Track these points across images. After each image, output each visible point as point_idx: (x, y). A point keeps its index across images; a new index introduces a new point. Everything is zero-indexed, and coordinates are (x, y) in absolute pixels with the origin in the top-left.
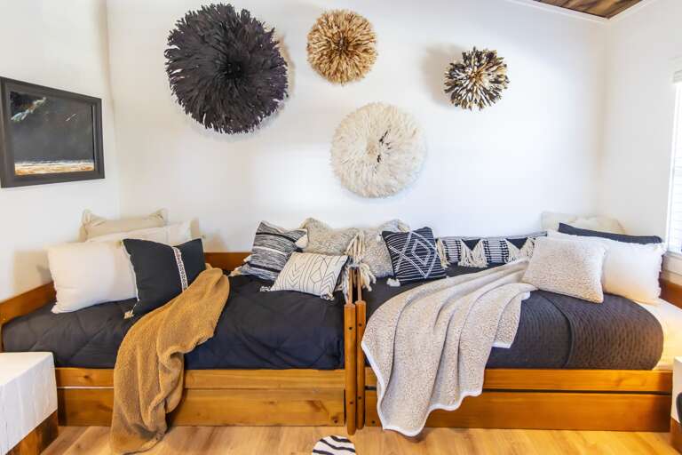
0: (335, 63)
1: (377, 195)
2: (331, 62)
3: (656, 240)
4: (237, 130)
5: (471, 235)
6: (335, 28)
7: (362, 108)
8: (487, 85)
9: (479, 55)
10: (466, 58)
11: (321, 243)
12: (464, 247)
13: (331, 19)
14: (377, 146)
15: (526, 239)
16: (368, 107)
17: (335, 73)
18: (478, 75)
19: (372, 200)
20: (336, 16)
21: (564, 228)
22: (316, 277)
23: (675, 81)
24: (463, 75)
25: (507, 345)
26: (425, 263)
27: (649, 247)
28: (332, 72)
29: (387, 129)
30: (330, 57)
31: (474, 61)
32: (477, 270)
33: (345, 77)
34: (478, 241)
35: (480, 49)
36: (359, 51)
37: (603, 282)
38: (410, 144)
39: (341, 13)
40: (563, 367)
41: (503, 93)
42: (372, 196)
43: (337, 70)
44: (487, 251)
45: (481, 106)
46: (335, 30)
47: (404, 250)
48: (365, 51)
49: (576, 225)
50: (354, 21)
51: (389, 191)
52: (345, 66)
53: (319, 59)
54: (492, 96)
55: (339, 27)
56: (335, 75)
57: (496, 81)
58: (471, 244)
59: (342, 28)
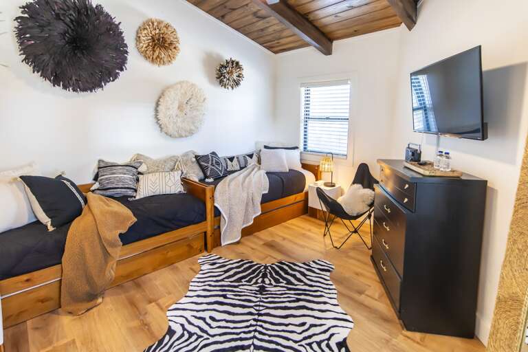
0: (157, 52)
1: (184, 135)
2: (154, 51)
3: (297, 148)
4: (84, 90)
5: (230, 155)
6: (158, 30)
7: (177, 83)
8: (235, 78)
9: (233, 62)
10: (227, 63)
11: (157, 166)
12: (229, 162)
13: (155, 24)
14: (184, 106)
15: (253, 154)
16: (181, 83)
17: (156, 59)
18: (232, 72)
19: (182, 139)
20: (159, 23)
21: (266, 147)
22: (170, 184)
23: (301, 87)
24: (225, 71)
25: (267, 192)
26: (220, 169)
27: (296, 150)
28: (154, 58)
29: (190, 97)
30: (154, 47)
31: (230, 65)
32: (236, 171)
33: (162, 61)
34: (234, 157)
35: (233, 59)
36: (172, 47)
37: (287, 161)
38: (202, 106)
39: (162, 22)
40: (282, 197)
41: (241, 82)
42: (181, 136)
43: (158, 56)
44: (239, 161)
45: (232, 88)
46: (157, 31)
47: (210, 163)
48: (175, 48)
49: (270, 146)
50: (170, 29)
51: (191, 133)
52: (163, 55)
53: (146, 47)
54: (237, 83)
55: (160, 30)
56: (155, 60)
57: (239, 76)
58: (231, 159)
59: (162, 32)
